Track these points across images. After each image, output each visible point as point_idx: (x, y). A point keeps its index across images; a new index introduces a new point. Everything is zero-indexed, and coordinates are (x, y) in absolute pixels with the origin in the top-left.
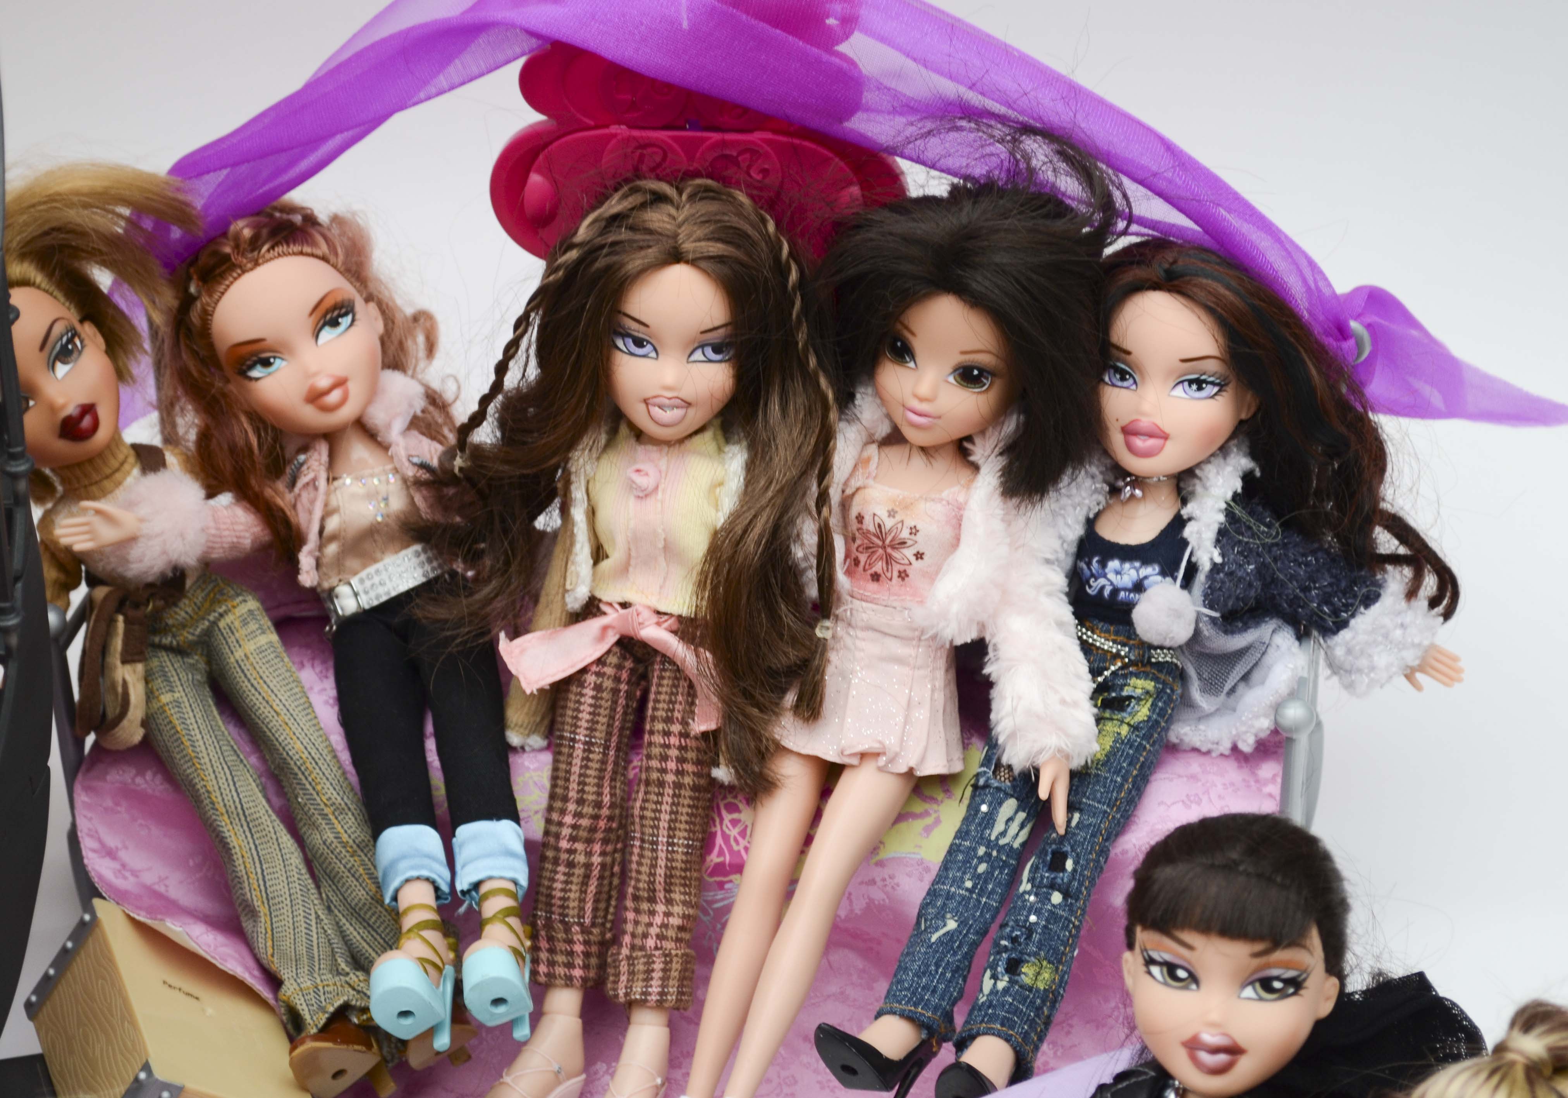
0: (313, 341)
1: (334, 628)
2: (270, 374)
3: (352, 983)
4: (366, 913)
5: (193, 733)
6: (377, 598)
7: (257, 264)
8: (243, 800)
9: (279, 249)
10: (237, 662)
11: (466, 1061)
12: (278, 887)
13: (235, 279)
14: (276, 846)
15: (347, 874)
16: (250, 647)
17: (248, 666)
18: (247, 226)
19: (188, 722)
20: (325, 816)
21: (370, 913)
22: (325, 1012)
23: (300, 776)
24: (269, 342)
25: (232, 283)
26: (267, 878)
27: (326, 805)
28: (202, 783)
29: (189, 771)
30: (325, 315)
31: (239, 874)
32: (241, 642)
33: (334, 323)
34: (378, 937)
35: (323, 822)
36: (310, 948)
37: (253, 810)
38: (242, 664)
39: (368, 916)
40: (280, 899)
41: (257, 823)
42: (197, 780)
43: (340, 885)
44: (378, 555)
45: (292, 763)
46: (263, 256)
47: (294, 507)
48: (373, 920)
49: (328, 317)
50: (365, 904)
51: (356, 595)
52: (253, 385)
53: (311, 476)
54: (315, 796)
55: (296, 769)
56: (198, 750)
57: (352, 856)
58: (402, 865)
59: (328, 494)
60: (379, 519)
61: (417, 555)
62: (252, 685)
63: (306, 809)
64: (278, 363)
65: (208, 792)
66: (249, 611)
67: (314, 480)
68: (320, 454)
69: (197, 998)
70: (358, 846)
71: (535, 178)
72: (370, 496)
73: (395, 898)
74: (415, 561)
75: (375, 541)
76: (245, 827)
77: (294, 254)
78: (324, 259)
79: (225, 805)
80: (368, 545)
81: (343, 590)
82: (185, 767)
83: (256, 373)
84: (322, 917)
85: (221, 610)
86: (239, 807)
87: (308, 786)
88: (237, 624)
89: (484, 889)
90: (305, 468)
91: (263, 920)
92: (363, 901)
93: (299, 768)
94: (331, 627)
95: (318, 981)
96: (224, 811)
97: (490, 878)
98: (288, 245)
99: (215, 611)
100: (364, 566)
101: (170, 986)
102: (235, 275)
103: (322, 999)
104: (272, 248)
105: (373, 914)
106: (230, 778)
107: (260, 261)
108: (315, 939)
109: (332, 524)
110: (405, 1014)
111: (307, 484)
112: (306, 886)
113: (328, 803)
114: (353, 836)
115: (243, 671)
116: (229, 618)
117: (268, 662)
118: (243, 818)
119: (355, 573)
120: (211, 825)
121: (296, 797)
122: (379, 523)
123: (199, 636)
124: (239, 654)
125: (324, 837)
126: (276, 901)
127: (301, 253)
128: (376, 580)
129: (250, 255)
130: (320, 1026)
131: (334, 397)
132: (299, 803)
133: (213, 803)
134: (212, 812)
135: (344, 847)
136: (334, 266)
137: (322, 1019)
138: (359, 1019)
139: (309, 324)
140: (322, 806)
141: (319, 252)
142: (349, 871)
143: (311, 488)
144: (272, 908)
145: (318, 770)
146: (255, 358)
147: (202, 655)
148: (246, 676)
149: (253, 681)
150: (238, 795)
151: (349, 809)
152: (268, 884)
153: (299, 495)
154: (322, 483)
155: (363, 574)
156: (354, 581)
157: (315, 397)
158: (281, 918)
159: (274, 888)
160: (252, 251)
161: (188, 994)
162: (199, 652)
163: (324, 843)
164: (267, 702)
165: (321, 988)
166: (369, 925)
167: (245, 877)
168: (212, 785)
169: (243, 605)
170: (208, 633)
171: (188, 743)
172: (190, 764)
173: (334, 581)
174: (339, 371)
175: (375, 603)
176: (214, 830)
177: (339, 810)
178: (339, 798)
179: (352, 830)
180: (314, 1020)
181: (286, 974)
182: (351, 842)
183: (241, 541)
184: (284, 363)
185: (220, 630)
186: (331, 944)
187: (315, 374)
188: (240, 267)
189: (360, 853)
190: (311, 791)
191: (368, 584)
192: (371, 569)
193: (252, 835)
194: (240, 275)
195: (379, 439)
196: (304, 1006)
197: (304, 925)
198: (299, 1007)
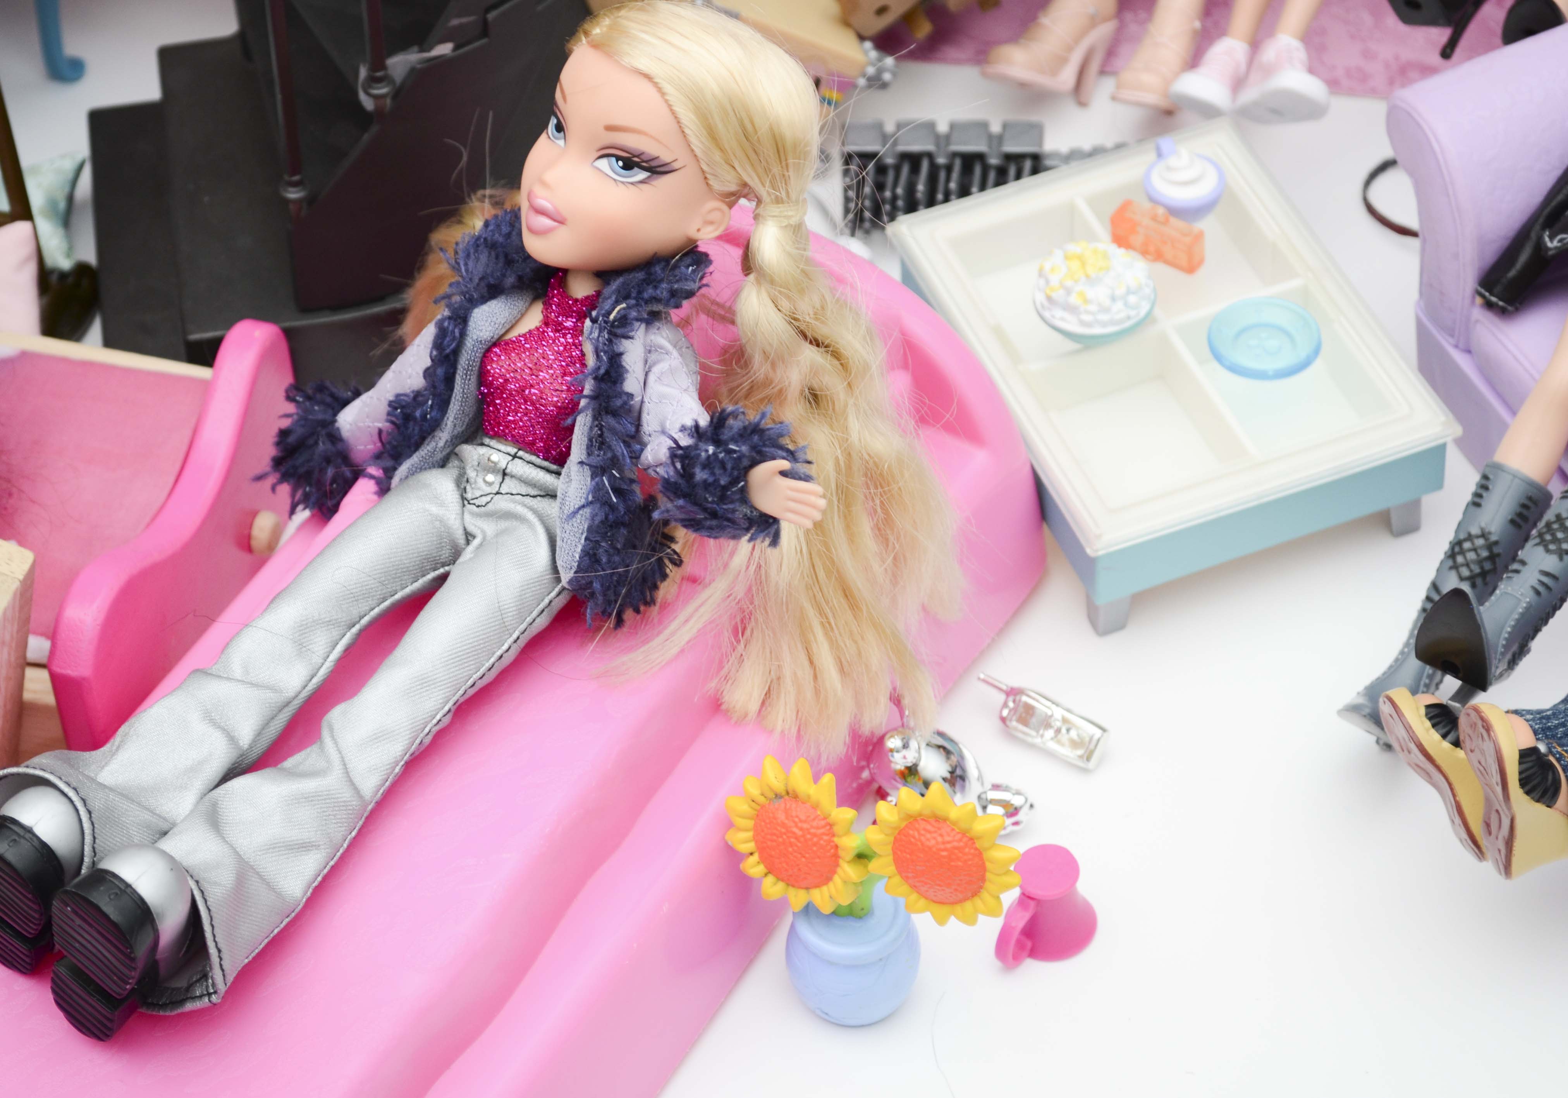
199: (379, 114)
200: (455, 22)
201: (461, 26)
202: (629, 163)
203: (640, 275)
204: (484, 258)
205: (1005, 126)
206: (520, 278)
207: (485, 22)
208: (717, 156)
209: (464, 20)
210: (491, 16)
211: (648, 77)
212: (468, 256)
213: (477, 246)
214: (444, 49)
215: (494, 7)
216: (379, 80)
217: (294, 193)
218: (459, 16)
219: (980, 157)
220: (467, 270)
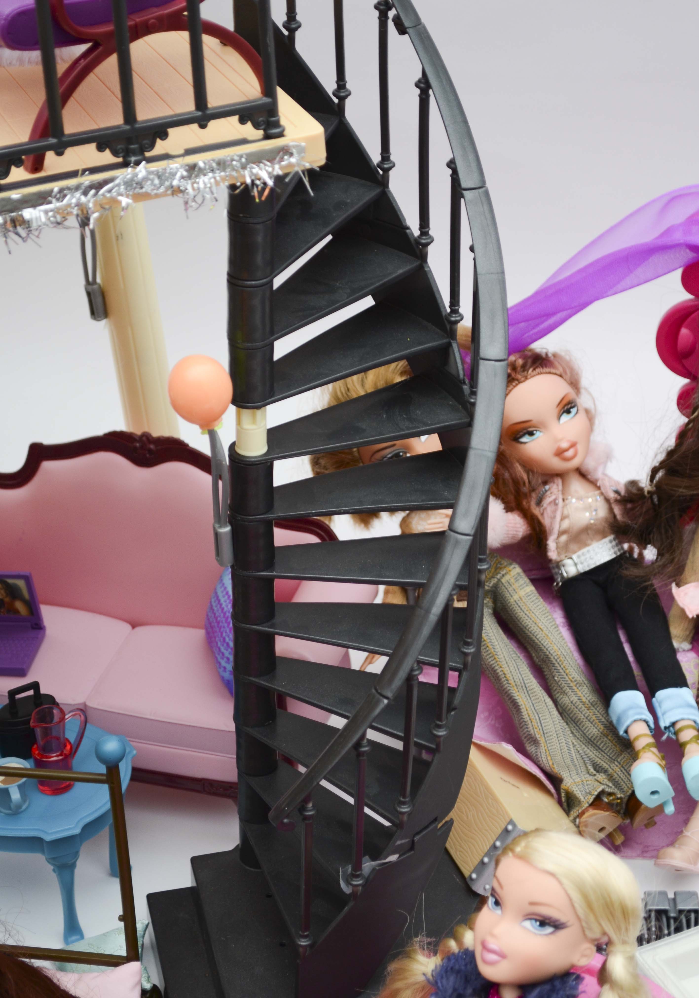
0: (556, 421)
1: (560, 584)
2: (533, 440)
3: (599, 779)
4: (597, 742)
5: (493, 641)
6: (588, 566)
7: (526, 378)
8: (525, 679)
9: (538, 370)
10: (515, 601)
11: (654, 825)
12: (549, 727)
13: (515, 387)
14: (544, 704)
15: (585, 720)
16: (522, 593)
17: (522, 604)
18: (520, 357)
19: (490, 635)
20: (571, 688)
21: (600, 742)
22: (592, 795)
23: (557, 665)
24: (534, 422)
25: (512, 389)
26: (542, 722)
27: (571, 681)
28: (501, 669)
29: (492, 663)
30: (564, 407)
31: (526, 720)
32: (516, 591)
33: (568, 412)
34: (605, 755)
35: (570, 691)
36: (572, 760)
37: (530, 684)
38: (518, 602)
39: (599, 743)
40: (551, 734)
41: (532, 691)
42: (497, 668)
43: (581, 726)
44: (589, 542)
45: (552, 657)
46: (530, 374)
47: (542, 514)
48: (602, 745)
49: (566, 408)
50: (597, 737)
51: (576, 564)
52: (522, 446)
53: (553, 497)
54: (565, 676)
55: (554, 661)
56: (497, 650)
57: (588, 710)
58: (631, 712)
59: (563, 507)
60: (592, 522)
61: (611, 542)
62: (526, 614)
63: (559, 684)
64: (538, 434)
65: (504, 674)
66: (518, 573)
67: (555, 500)
68: (558, 485)
69: (518, 787)
70: (591, 704)
71: (684, 331)
72: (588, 508)
73: (626, 732)
74: (610, 545)
75: (588, 534)
76: (526, 694)
77: (546, 373)
78: (561, 376)
79: (515, 682)
80: (583, 537)
81: (568, 562)
82: (490, 660)
83: (525, 439)
84: (575, 743)
85: (503, 573)
86: (522, 682)
87: (561, 671)
88: (512, 581)
89: (678, 726)
90: (548, 493)
91: (542, 745)
92: (596, 735)
93: (556, 660)
94: (558, 584)
95: (583, 778)
96: (514, 684)
97: (682, 719)
98: (542, 367)
99: (500, 573)
100: (580, 549)
101: (504, 780)
102: (514, 384)
103: (586, 788)
104: (534, 369)
105: (602, 742)
106: (516, 666)
107: (529, 377)
108: (574, 755)
109: (566, 524)
110: (653, 793)
111: (551, 503)
112: (563, 726)
113: (573, 680)
114: (588, 699)
115: (519, 607)
116: (507, 577)
117: (533, 601)
118: (525, 689)
119: (575, 552)
120: (506, 693)
121: (554, 677)
122: (591, 524)
123: (492, 587)
124: (516, 597)
125: (571, 700)
126: (549, 734)
127: (550, 373)
128: (588, 556)
129: (523, 374)
130: (590, 802)
131: (569, 453)
132: (555, 680)
133: (507, 680)
134: (507, 685)
135: (584, 705)
136: (565, 380)
137: (591, 799)
138: (608, 799)
139: (555, 411)
140: (569, 682)
141: (558, 372)
142: (587, 718)
143: (552, 504)
144: (547, 739)
145: (566, 662)
146: (525, 431)
147: (491, 598)
148: (521, 609)
149: (526, 612)
150: (521, 675)
151: (585, 683)
152: (543, 725)
153: (546, 508)
154: (560, 502)
155: (580, 553)
156: (574, 557)
157: (560, 453)
158: (553, 744)
159: (547, 727)
160: (524, 371)
161: (513, 785)
162: (489, 596)
163: (572, 702)
164: (535, 624)
165: (585, 782)
166: (599, 748)
167: (529, 722)
168: (506, 670)
169: (514, 570)
170: (496, 586)
171: (491, 647)
172: (492, 658)
173: (563, 557)
174: (573, 438)
175: (587, 569)
176: (509, 695)
177: (578, 684)
178: (579, 677)
179: (588, 695)
180: (586, 799)
181: (564, 775)
182: (587, 702)
183: (518, 533)
184: (541, 434)
185: (503, 584)
186: (583, 758)
187: (561, 440)
188: (517, 380)
189: (592, 708)
190: (563, 673)
191: (583, 558)
192: (585, 550)
193: (530, 699)
194: (517, 385)
195: (589, 477)
196: (579, 792)
197: (566, 748)
198: (575, 792)
199: (354, 895)
200: (399, 842)
201: (402, 844)
202: (544, 922)
203: (547, 987)
204: (452, 979)
205: (675, 894)
206: (474, 990)
207: (413, 841)
208: (592, 918)
209: (403, 841)
210: (416, 839)
211: (552, 874)
212: (442, 978)
213: (446, 971)
214: (393, 858)
215: (418, 833)
216: (357, 876)
217: (304, 942)
218: (401, 839)
219: (665, 912)
220: (442, 986)
